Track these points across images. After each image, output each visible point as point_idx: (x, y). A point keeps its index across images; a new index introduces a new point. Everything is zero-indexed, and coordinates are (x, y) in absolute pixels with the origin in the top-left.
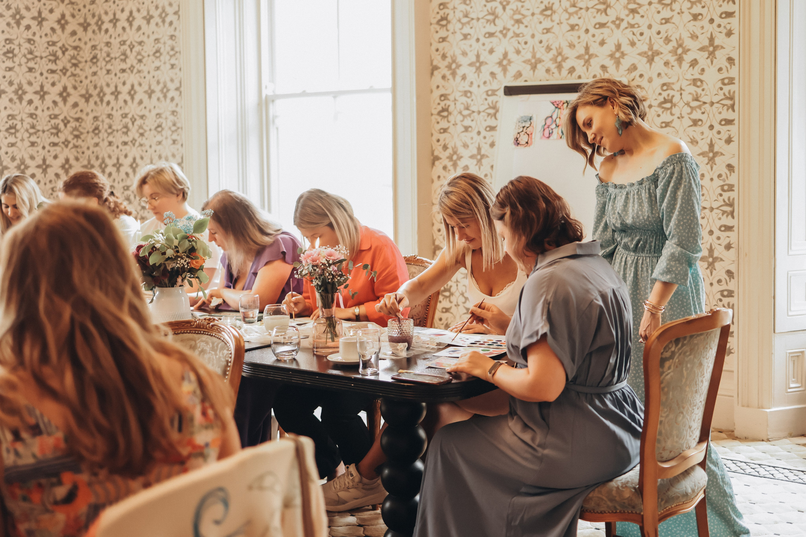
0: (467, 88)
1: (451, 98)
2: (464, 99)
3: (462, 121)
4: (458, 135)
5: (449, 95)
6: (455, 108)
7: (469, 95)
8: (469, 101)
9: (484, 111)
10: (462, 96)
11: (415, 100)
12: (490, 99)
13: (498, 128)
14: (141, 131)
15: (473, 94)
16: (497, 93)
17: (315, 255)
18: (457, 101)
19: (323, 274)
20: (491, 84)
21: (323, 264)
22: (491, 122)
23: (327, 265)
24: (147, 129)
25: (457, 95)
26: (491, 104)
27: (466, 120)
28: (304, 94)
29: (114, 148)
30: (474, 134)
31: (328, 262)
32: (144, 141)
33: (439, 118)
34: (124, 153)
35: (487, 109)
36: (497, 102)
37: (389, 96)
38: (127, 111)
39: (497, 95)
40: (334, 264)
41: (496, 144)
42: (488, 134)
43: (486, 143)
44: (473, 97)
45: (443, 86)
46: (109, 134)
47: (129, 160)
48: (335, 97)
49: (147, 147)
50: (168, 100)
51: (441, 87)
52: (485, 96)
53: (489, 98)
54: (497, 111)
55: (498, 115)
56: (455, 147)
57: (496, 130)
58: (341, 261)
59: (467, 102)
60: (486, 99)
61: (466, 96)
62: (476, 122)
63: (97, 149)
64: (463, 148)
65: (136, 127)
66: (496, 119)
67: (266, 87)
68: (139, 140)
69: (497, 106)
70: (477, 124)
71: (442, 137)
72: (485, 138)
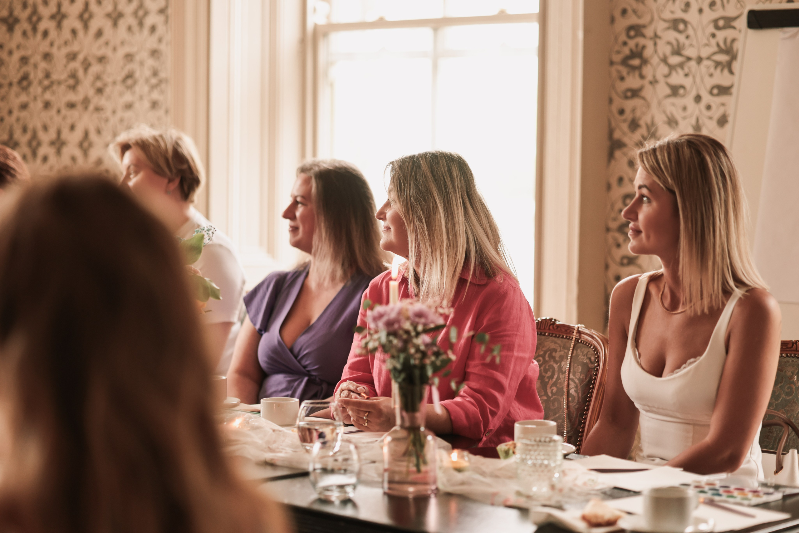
0: (679, 15)
1: (649, 32)
2: (672, 35)
3: (667, 76)
4: (659, 103)
5: (644, 26)
6: (656, 51)
7: (681, 26)
8: (681, 38)
9: (708, 58)
10: (668, 28)
11: (580, 35)
12: (721, 35)
13: (734, 90)
14: (99, 84)
15: (689, 27)
16: (735, 24)
17: (393, 315)
18: (660, 38)
19: (404, 349)
20: (723, 6)
21: (407, 332)
22: (722, 78)
23: (413, 334)
24: (109, 80)
25: (660, 26)
26: (722, 45)
27: (674, 74)
28: (381, 23)
29: (53, 112)
30: (689, 100)
31: (415, 328)
32: (102, 102)
33: (624, 71)
34: (69, 121)
35: (715, 53)
36: (733, 40)
37: (534, 27)
38: (75, 47)
39: (734, 28)
40: (426, 331)
41: (730, 119)
42: (715, 101)
43: (711, 118)
44: (690, 31)
45: (635, 11)
46: (46, 89)
47: (78, 135)
48: (436, 30)
49: (109, 113)
50: (146, 31)
51: (630, 11)
52: (711, 29)
53: (718, 33)
54: (734, 57)
55: (736, 66)
56: (653, 124)
57: (731, 94)
58: (438, 328)
59: (677, 41)
60: (714, 36)
61: (676, 29)
62: (694, 77)
63: (24, 114)
64: (666, 127)
65: (90, 77)
66: (731, 72)
67: (315, 10)
68: (96, 101)
69: (735, 49)
70: (694, 82)
71: (629, 105)
72: (709, 107)
